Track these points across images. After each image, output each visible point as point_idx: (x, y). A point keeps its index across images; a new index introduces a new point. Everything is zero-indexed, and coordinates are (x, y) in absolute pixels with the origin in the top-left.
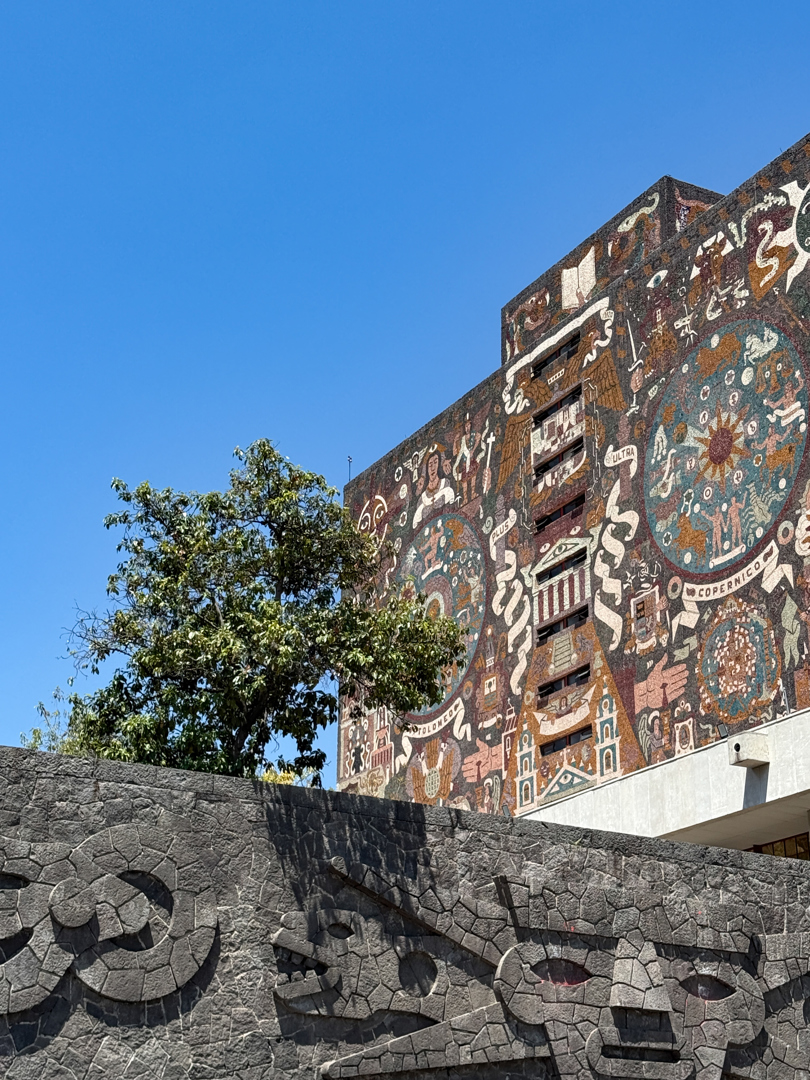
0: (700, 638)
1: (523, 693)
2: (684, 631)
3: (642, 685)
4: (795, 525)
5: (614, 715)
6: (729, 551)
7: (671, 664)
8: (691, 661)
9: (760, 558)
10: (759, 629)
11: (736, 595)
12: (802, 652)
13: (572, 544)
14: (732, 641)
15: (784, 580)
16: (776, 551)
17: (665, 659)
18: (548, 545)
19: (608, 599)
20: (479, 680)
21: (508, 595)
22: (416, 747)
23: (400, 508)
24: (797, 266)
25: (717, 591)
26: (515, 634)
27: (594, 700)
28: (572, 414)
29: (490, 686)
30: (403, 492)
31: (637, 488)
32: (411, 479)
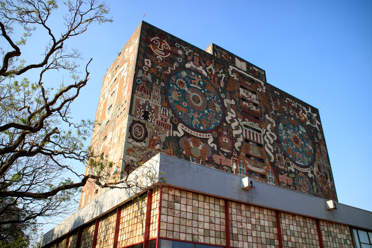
0: (295, 175)
1: (240, 152)
2: (291, 171)
3: (281, 176)
4: (313, 169)
5: (273, 178)
6: (300, 162)
7: (288, 176)
8: (293, 178)
9: (307, 169)
10: (308, 183)
11: (303, 172)
12: (317, 194)
13: (256, 126)
14: (303, 181)
15: (312, 177)
16: (310, 171)
17: (287, 174)
18: (248, 120)
19: (269, 149)
20: (220, 134)
21: (232, 121)
22: (186, 134)
23: (178, 55)
24: (308, 123)
25: (299, 169)
26: (235, 133)
27: (267, 170)
28: (254, 96)
29: (225, 140)
30: (180, 52)
31: (275, 130)
32: (184, 52)
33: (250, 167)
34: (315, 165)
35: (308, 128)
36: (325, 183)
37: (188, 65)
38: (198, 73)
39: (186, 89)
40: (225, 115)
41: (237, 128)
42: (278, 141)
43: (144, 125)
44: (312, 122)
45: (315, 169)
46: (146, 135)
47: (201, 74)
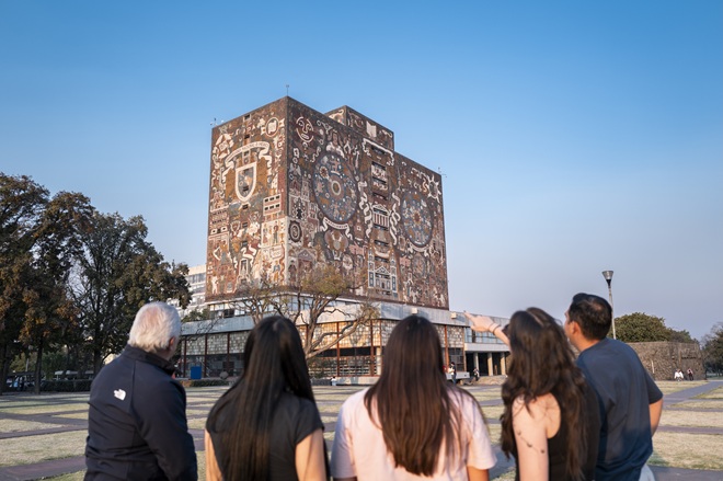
0: (413, 256)
1: (370, 238)
2: (410, 253)
3: (401, 258)
4: (429, 247)
5: (395, 261)
6: (418, 242)
8: (411, 260)
9: (424, 248)
10: (423, 263)
11: (420, 252)
13: (384, 208)
16: (426, 250)
17: (406, 256)
18: (377, 203)
19: (393, 231)
20: (355, 223)
21: (364, 206)
22: (330, 228)
23: (320, 137)
24: (430, 195)
25: (417, 249)
26: (367, 219)
27: (390, 254)
28: (384, 173)
29: (359, 228)
30: (321, 132)
31: (400, 210)
32: (325, 131)
33: (377, 253)
34: (432, 242)
35: (429, 201)
36: (438, 261)
37: (328, 148)
38: (337, 155)
39: (328, 177)
40: (359, 201)
41: (368, 214)
42: (401, 222)
43: (298, 224)
44: (433, 194)
45: (431, 248)
46: (301, 235)
47: (339, 156)
